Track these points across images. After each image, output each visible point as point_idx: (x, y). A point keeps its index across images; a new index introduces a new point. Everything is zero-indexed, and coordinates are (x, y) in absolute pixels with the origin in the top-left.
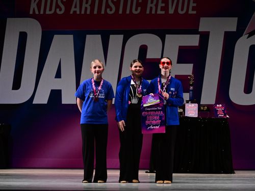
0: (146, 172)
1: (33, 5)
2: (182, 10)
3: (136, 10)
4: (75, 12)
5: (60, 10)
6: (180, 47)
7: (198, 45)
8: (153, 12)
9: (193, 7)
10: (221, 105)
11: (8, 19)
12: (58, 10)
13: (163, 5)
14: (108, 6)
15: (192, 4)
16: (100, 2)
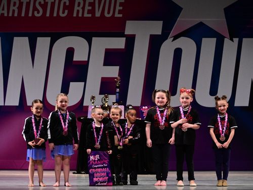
0: (74, 173)
2: (109, 13)
3: (63, 13)
4: (3, 14)
6: (106, 49)
7: (124, 48)
8: (80, 15)
9: (119, 10)
10: (146, 107)
13: (90, 8)
14: (35, 9)
15: (118, 8)
16: (28, 4)
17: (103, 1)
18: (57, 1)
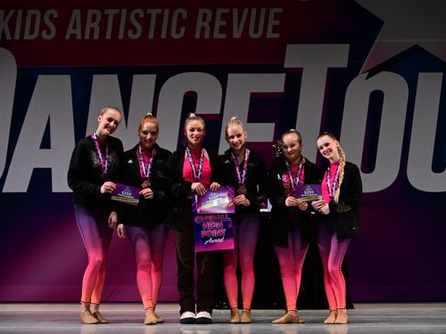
1: (3, 26)
2: (256, 31)
3: (178, 31)
4: (73, 36)
5: (49, 32)
6: (252, 94)
7: (282, 91)
8: (207, 36)
9: (274, 26)
12: (44, 33)
13: (224, 23)
14: (129, 26)
15: (272, 22)
16: (117, 18)
17: (246, 11)
18: (167, 12)
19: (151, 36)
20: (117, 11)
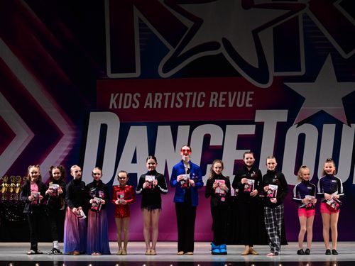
1: (113, 101)
2: (240, 103)
3: (201, 104)
4: (148, 106)
6: (239, 135)
7: (254, 134)
8: (215, 106)
9: (250, 101)
11: (91, 113)
12: (133, 105)
13: (224, 99)
14: (176, 101)
15: (249, 99)
16: (170, 97)
17: (235, 93)
18: (195, 94)
19: (187, 106)
20: (170, 94)
